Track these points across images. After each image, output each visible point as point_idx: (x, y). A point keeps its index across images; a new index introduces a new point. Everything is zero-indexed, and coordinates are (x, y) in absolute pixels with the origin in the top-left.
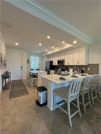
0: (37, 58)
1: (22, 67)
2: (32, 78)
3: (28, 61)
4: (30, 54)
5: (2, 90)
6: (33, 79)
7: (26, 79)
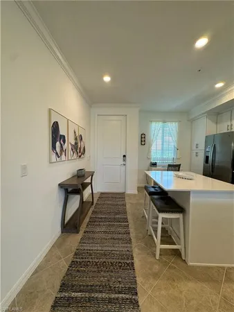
0: (173, 127)
1: (124, 156)
2: (160, 211)
3: (143, 140)
4: (148, 115)
5: (62, 232)
6: (162, 216)
7: (136, 192)
